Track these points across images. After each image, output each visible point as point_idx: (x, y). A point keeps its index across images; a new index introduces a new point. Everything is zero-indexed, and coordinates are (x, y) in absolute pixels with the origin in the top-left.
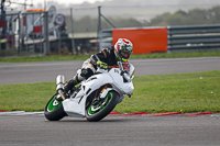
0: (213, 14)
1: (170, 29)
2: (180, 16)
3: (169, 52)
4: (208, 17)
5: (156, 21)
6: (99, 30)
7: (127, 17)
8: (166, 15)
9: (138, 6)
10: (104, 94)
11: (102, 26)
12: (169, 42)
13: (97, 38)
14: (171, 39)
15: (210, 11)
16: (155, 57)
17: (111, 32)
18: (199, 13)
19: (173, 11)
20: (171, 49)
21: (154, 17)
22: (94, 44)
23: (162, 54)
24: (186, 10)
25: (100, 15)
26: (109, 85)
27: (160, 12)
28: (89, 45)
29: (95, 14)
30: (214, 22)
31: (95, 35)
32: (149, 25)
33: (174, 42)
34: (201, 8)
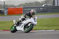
0: (35, 4)
1: (23, 8)
2: (26, 4)
3: (23, 14)
4: (33, 4)
5: (19, 6)
6: (4, 8)
7: (12, 5)
8: (22, 4)
9: (15, 2)
10: (29, 25)
11: (5, 7)
12: (23, 11)
13: (4, 10)
14: (24, 10)
15: (34, 3)
16: (19, 15)
17: (7, 9)
18: (31, 3)
19: (24, 3)
20: (23, 13)
21: (19, 5)
22: (3, 12)
23: (21, 15)
24: (28, 3)
25: (4, 4)
26: (30, 23)
27: (21, 3)
28: (1, 12)
29: (3, 4)
30: (35, 6)
31: (3, 9)
32: (18, 7)
33: (24, 11)
34: (32, 2)
